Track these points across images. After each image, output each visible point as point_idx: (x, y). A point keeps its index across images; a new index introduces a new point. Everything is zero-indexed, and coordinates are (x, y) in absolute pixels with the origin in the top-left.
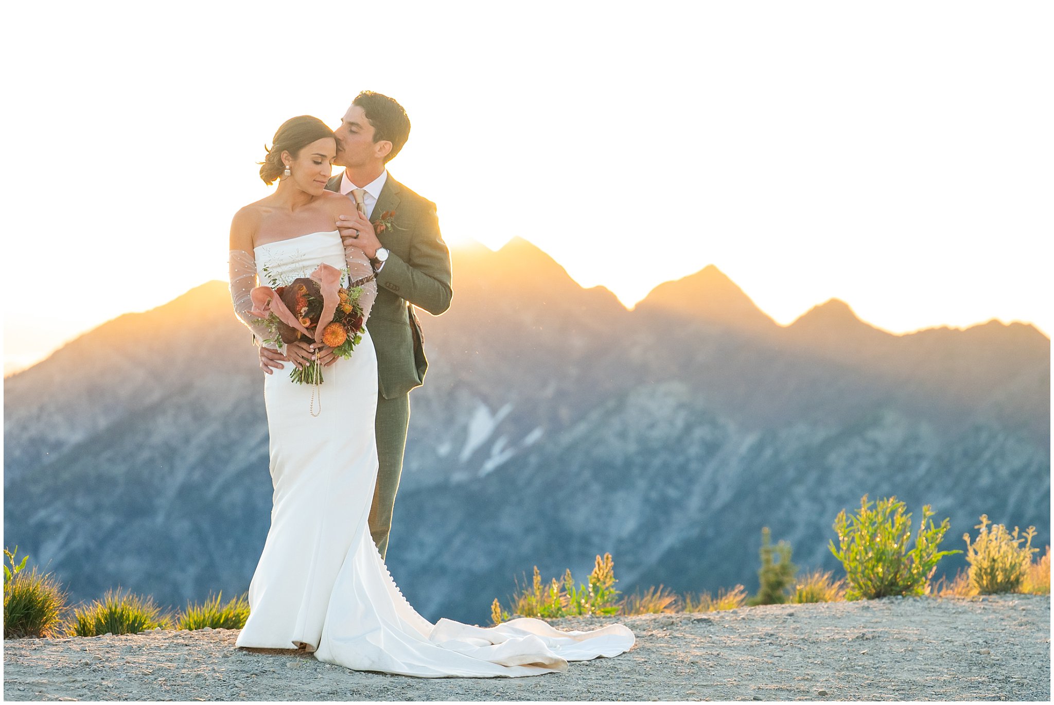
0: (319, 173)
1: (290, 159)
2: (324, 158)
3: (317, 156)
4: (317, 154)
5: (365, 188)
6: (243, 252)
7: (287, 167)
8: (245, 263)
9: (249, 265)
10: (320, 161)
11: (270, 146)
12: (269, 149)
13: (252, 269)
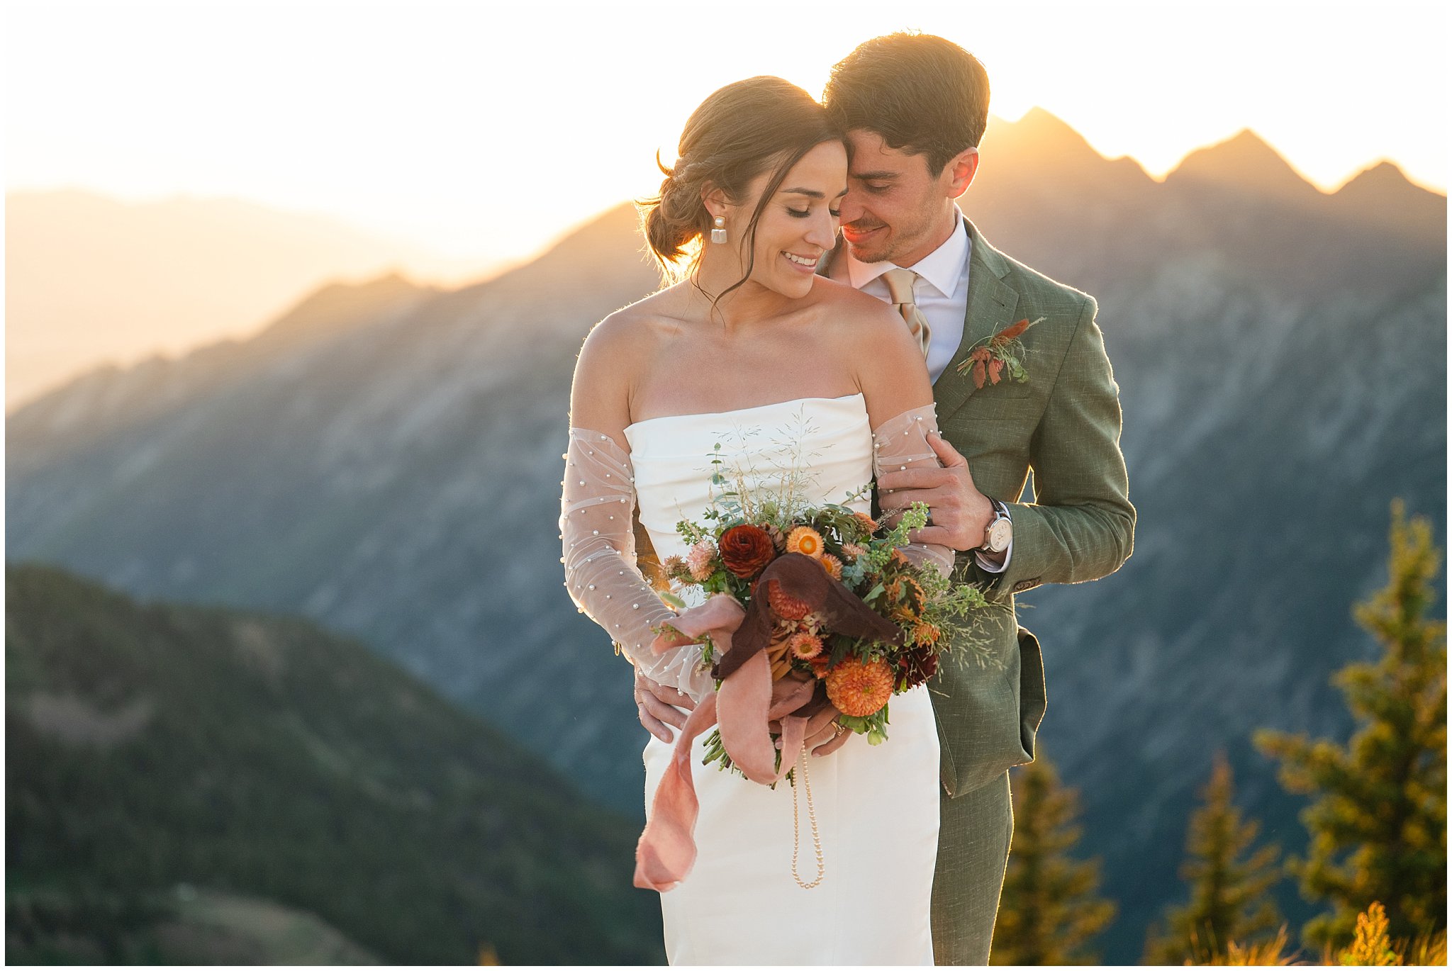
0: (803, 238)
1: (726, 199)
2: (814, 199)
3: (796, 195)
4: (798, 190)
5: (915, 268)
6: (603, 437)
7: (719, 221)
8: (606, 467)
9: (618, 474)
10: (804, 208)
11: (672, 158)
12: (671, 166)
13: (622, 483)
